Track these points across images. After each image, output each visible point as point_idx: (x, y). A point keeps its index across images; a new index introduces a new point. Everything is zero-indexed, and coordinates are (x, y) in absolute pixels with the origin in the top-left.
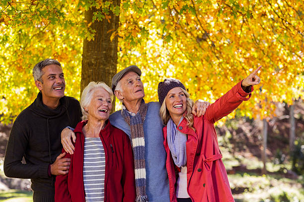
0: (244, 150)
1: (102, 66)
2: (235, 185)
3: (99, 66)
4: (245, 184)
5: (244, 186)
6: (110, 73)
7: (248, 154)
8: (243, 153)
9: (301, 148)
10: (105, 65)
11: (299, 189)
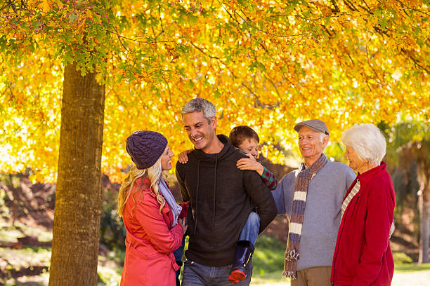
0: (25, 216)
1: (91, 116)
2: (29, 263)
3: (88, 115)
4: (42, 262)
5: (41, 265)
6: (98, 125)
7: (31, 222)
8: (23, 220)
9: (111, 215)
10: (94, 114)
11: (114, 269)
